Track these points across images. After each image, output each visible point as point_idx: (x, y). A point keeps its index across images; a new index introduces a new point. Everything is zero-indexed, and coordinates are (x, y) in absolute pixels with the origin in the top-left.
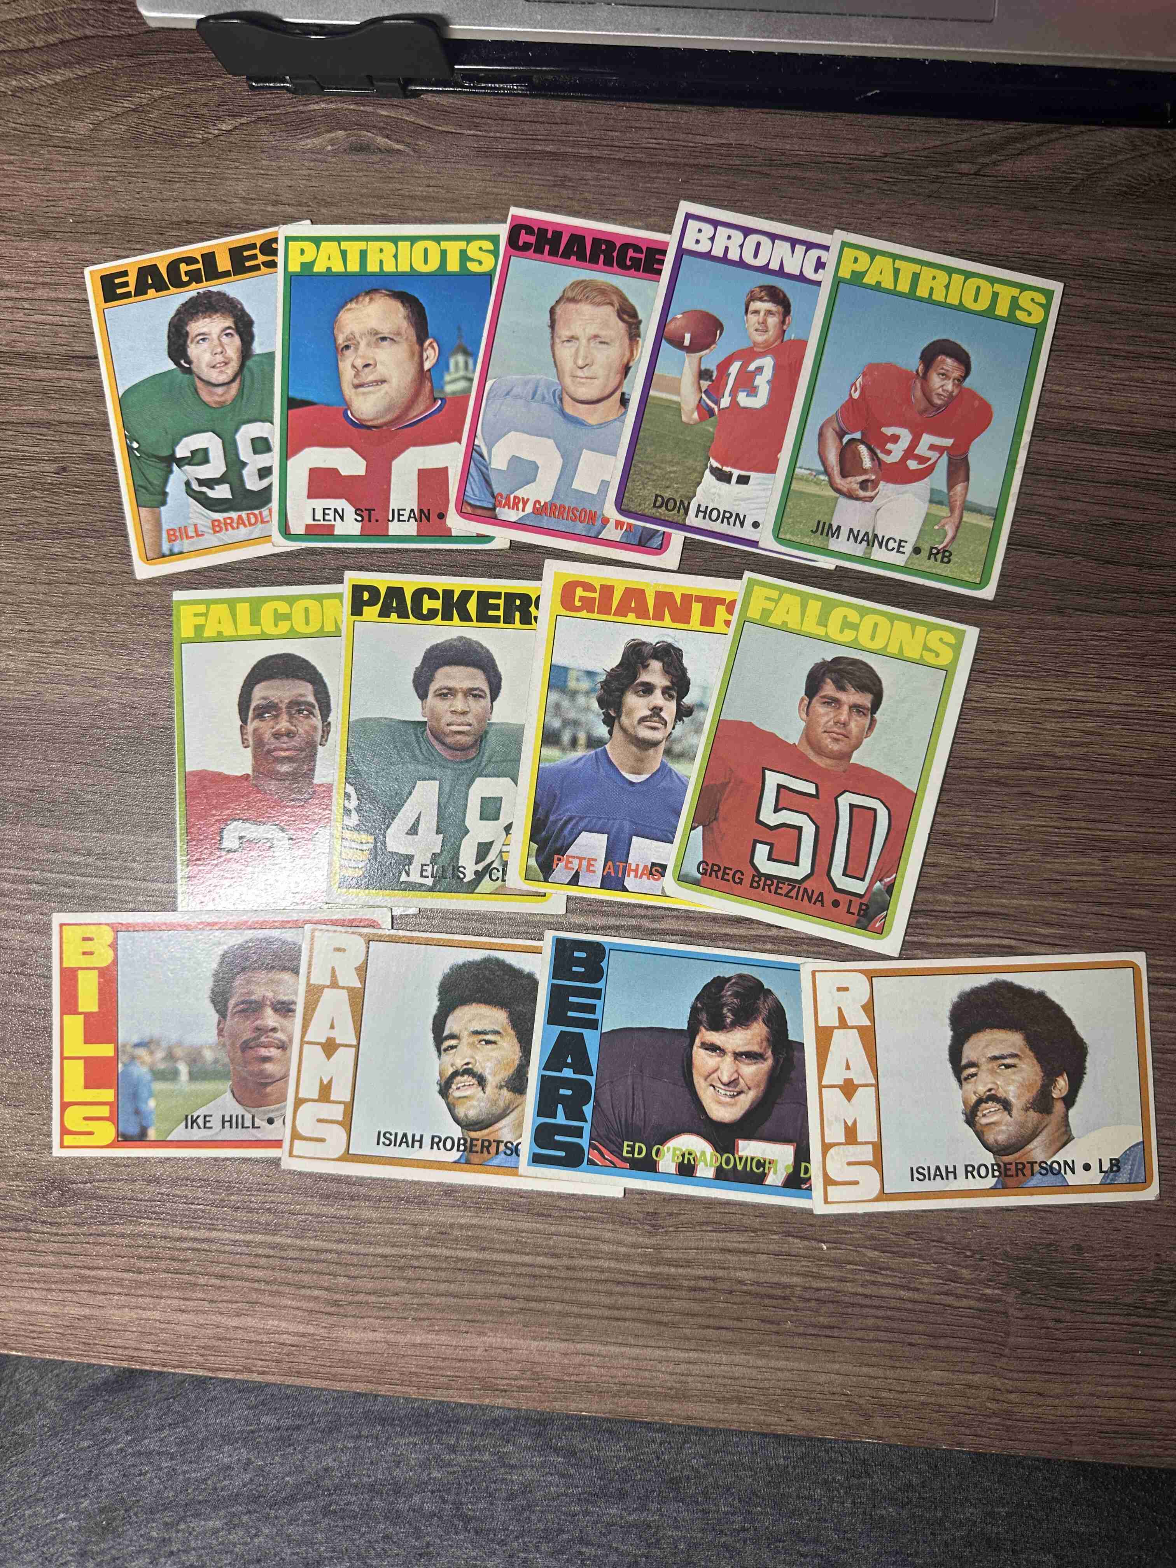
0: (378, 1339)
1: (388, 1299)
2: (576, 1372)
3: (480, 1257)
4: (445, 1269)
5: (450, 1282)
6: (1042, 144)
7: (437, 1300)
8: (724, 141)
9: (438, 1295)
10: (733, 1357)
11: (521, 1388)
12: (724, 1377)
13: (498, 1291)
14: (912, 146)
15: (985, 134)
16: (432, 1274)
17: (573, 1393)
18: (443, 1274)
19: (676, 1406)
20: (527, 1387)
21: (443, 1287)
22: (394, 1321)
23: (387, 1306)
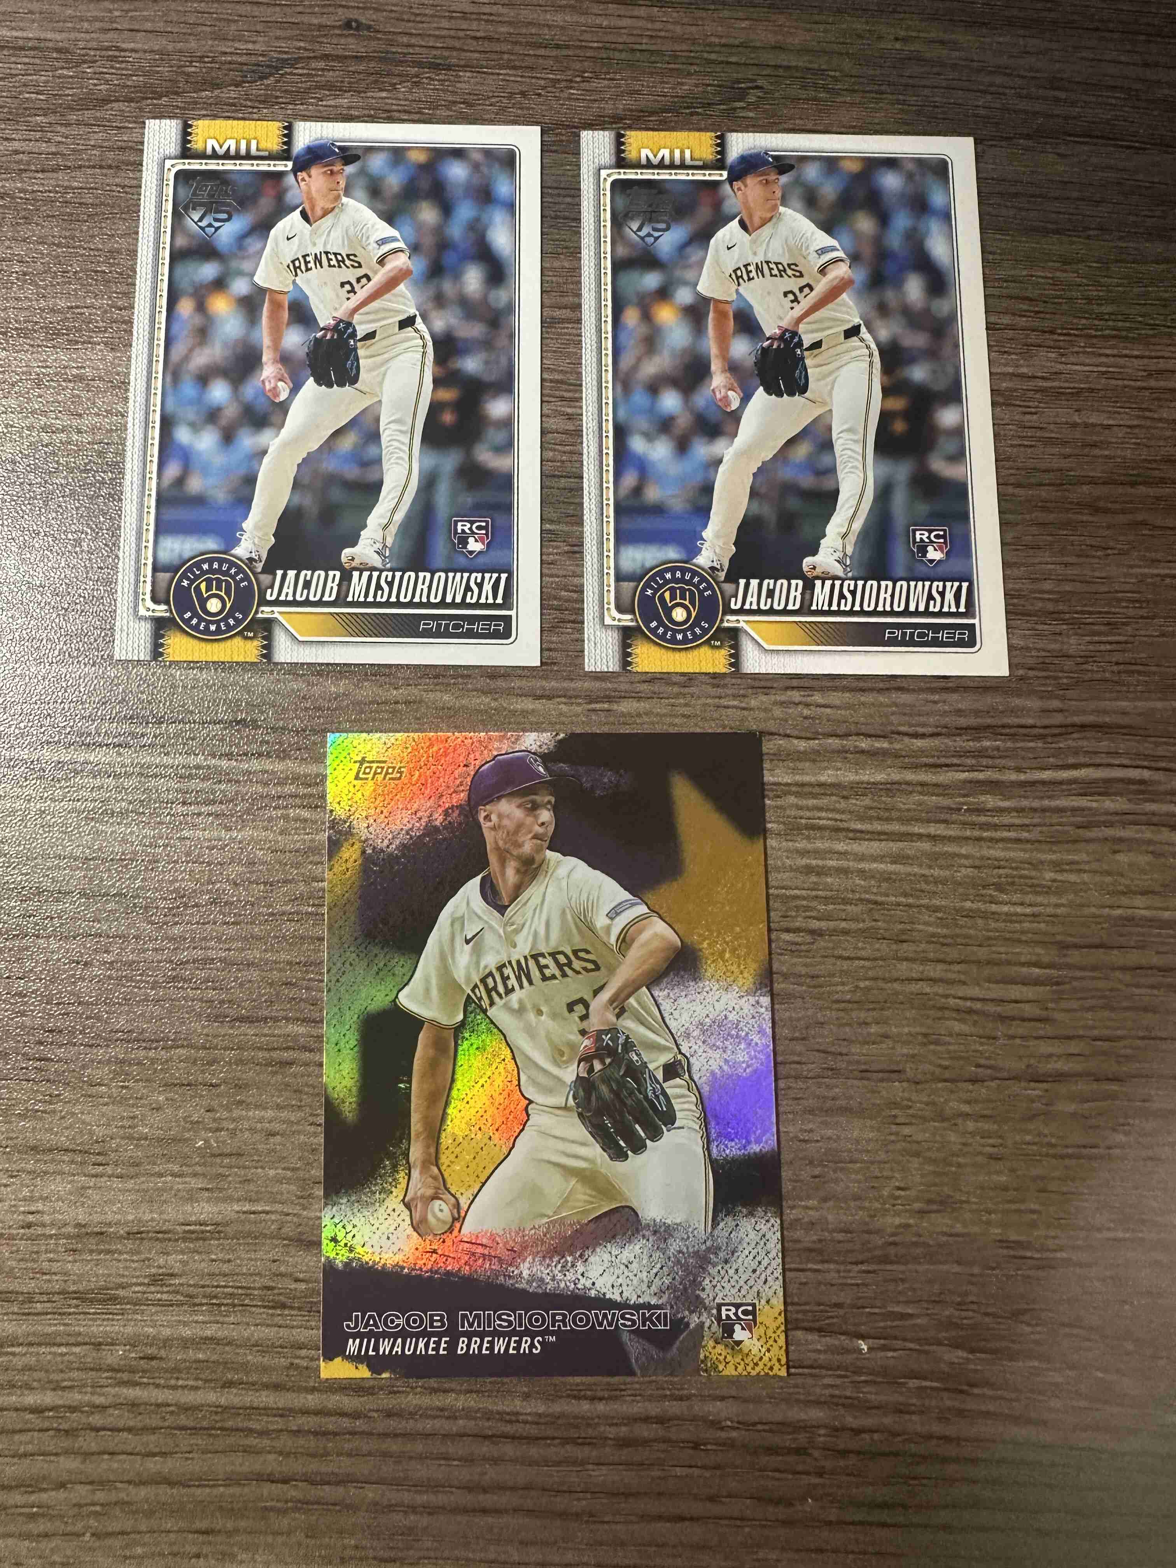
1: (44, 1496)
3: (223, 1401)
4: (154, 1430)
5: (163, 1454)
7: (143, 1492)
9: (143, 1483)
13: (257, 1467)
16: (131, 1441)
18: (152, 1441)
21: (153, 1465)
23: (45, 1512)
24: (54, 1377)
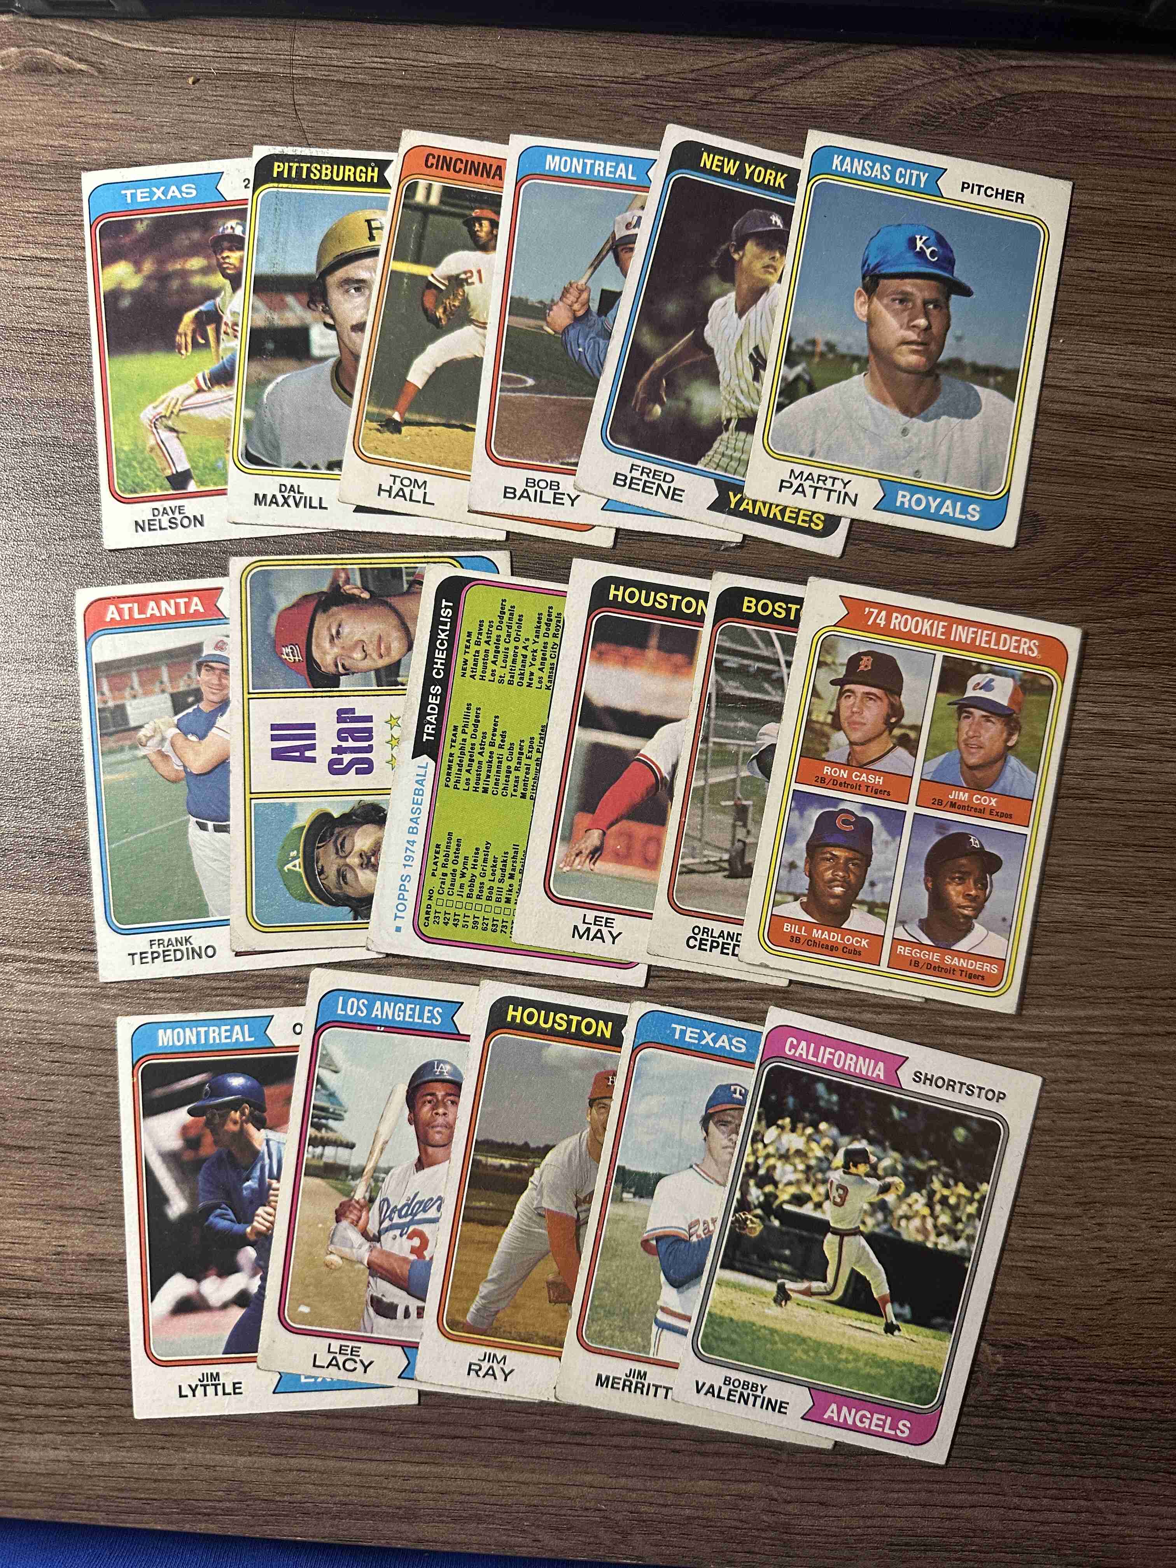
0: (61, 1458)
1: (70, 1412)
2: (289, 1491)
6: (828, 66)
8: (460, 61)
10: (470, 1470)
11: (228, 1512)
12: (461, 1494)
14: (677, 68)
15: (762, 54)
17: (287, 1516)
19: (404, 1527)
20: (232, 1510)
22: (79, 1436)
23: (71, 1420)
24: (75, 1343)
